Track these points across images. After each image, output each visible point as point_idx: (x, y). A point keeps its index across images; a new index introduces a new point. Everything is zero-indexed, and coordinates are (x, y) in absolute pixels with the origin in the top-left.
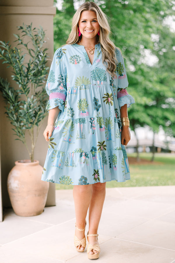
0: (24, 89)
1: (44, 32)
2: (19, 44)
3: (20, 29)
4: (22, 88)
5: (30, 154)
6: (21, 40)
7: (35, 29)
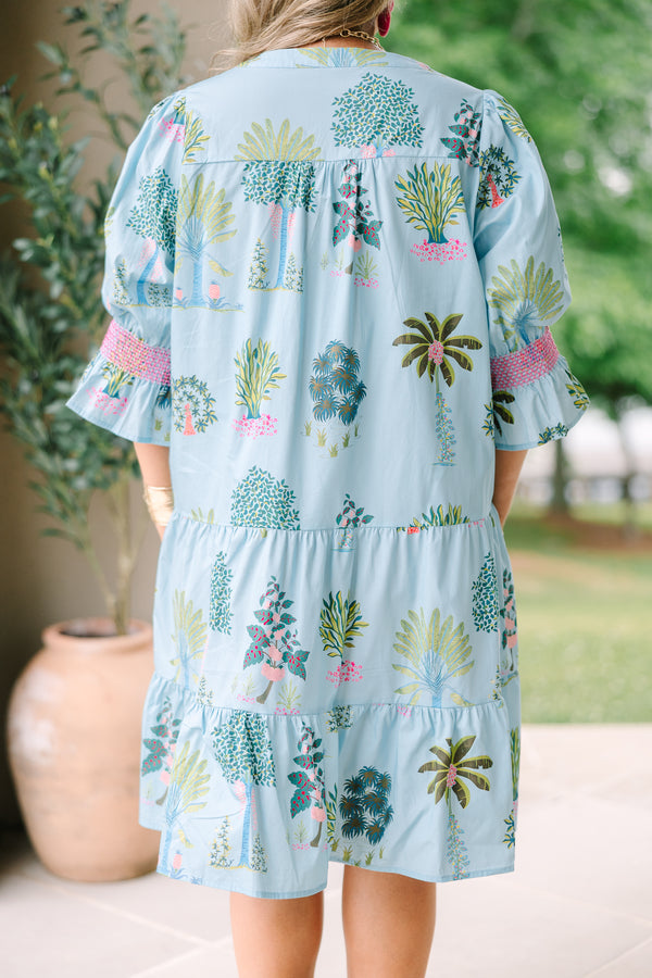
0: (79, 302)
1: (182, 36)
2: (61, 91)
3: (71, 21)
4: (67, 300)
5: (111, 600)
6: (73, 72)
7: (142, 19)
